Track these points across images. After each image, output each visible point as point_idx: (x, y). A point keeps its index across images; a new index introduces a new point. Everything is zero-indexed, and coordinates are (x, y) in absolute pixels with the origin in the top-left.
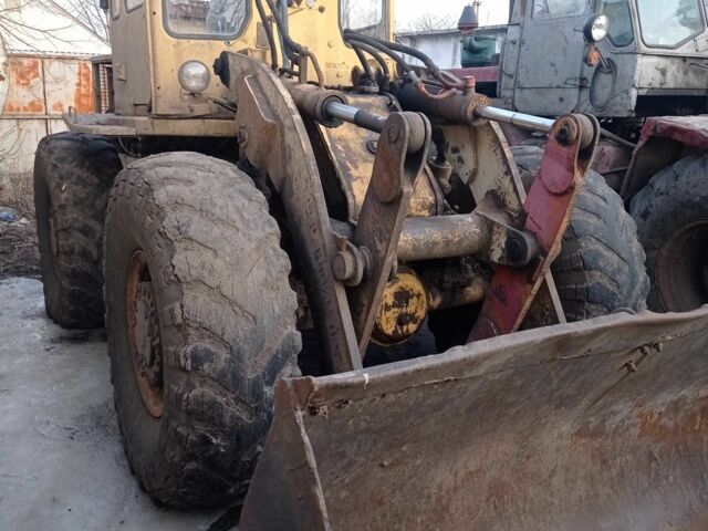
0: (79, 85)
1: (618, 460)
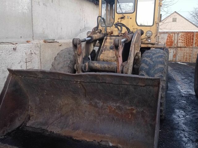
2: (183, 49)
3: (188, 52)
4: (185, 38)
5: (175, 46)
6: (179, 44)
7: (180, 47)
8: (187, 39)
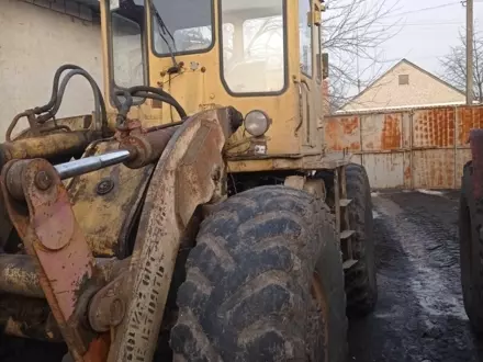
0: (384, 130)
2: (429, 152)
3: (443, 160)
4: (431, 124)
5: (408, 147)
6: (415, 140)
7: (421, 149)
8: (436, 127)
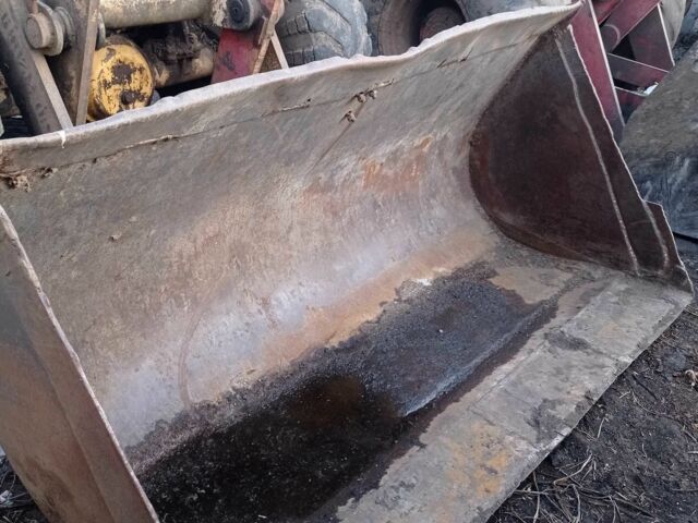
1: (347, 211)
